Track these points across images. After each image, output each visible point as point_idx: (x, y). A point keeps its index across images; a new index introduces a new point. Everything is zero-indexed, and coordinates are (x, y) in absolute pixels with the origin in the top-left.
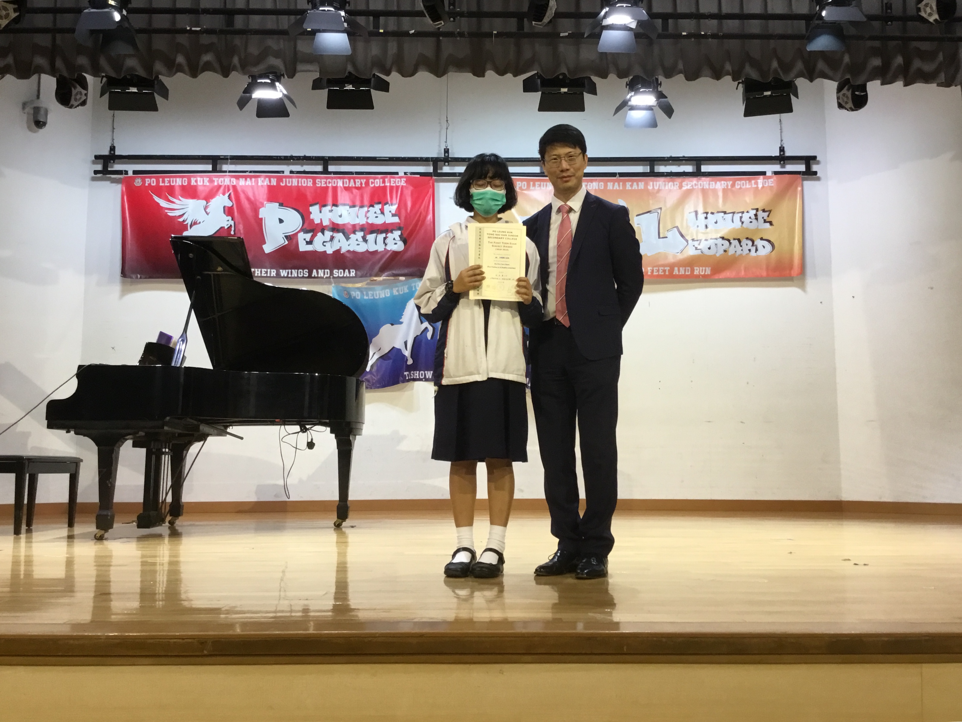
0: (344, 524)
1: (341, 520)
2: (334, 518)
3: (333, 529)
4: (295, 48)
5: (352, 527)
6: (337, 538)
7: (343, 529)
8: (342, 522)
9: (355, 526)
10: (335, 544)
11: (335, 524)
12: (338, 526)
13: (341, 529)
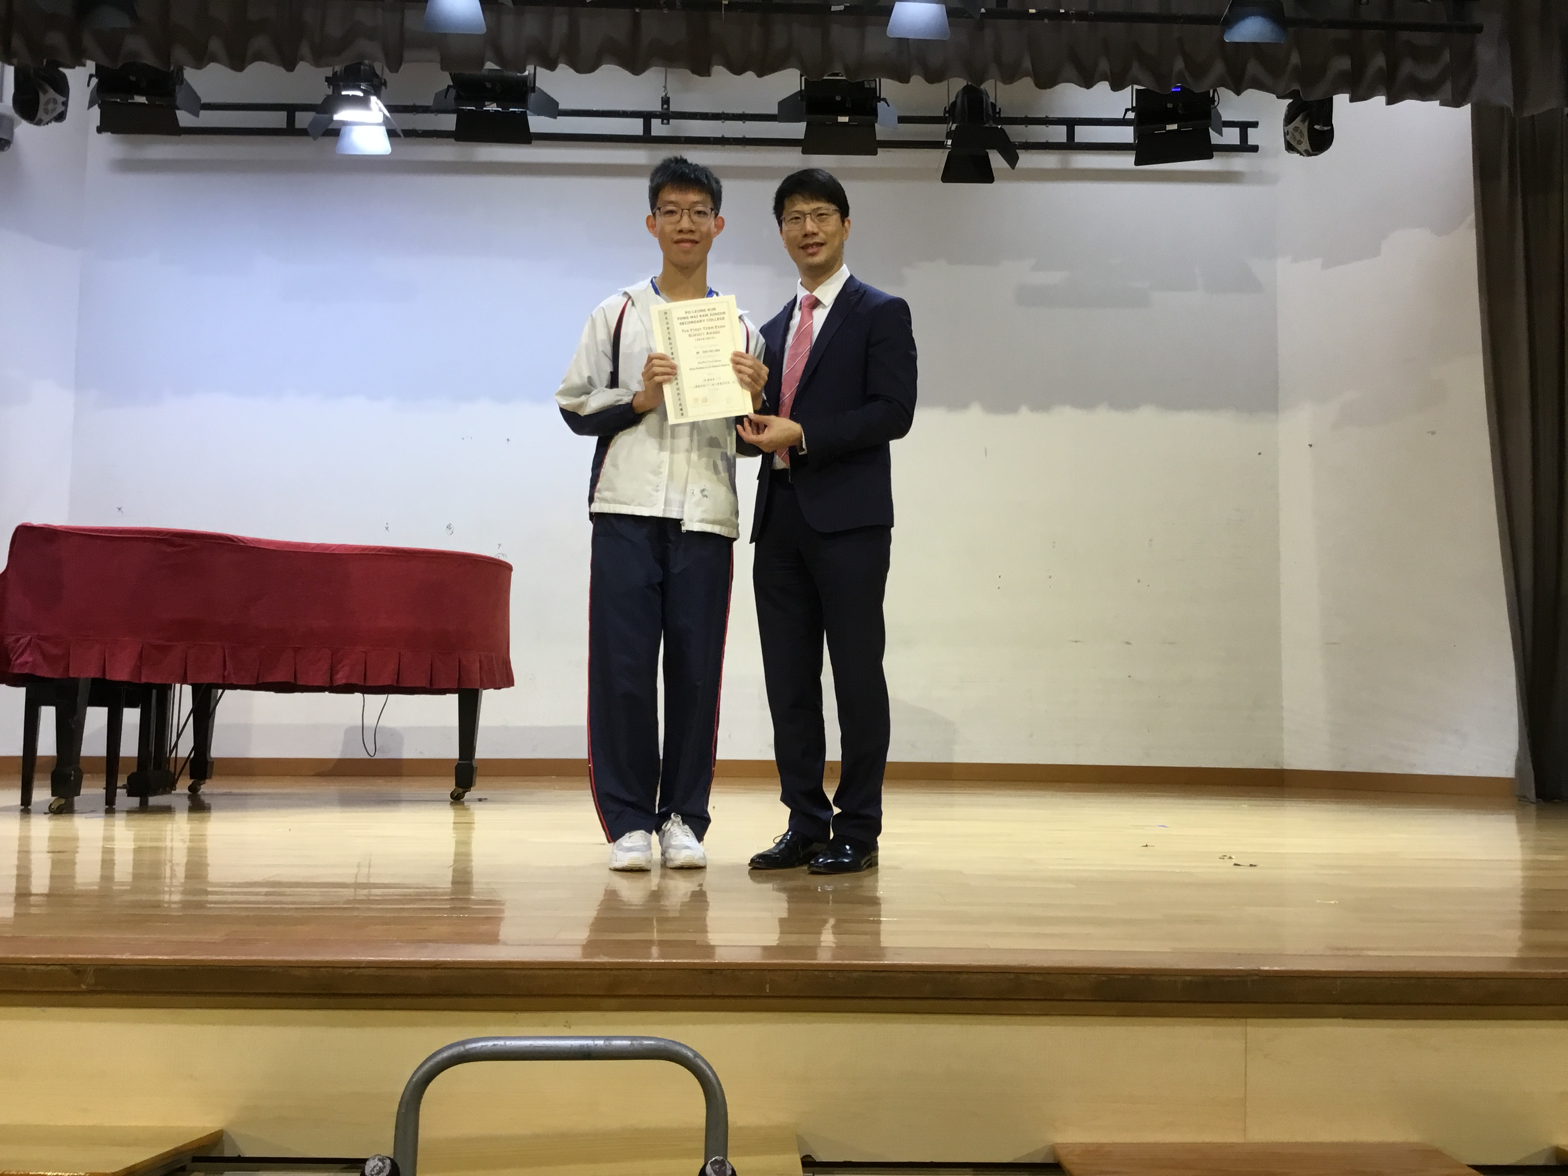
0: (467, 795)
1: (461, 790)
2: (449, 785)
3: (450, 802)
4: (402, 24)
5: (480, 800)
6: (455, 816)
7: (466, 804)
8: (464, 792)
9: (486, 799)
10: (452, 825)
11: (452, 795)
12: (457, 799)
13: (463, 803)
